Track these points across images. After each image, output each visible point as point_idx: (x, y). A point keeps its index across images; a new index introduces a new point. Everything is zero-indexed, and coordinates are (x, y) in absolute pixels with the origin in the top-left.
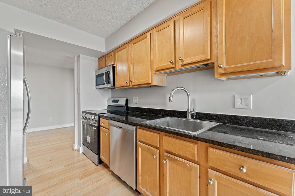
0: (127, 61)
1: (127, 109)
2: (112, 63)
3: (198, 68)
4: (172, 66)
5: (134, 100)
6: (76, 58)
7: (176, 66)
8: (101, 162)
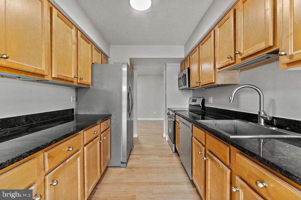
0: (197, 62)
1: (202, 109)
2: (189, 66)
3: (267, 58)
4: (231, 62)
5: (209, 99)
6: (164, 66)
7: (237, 61)
8: (176, 151)
